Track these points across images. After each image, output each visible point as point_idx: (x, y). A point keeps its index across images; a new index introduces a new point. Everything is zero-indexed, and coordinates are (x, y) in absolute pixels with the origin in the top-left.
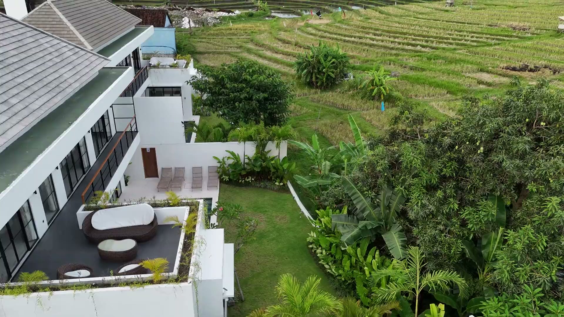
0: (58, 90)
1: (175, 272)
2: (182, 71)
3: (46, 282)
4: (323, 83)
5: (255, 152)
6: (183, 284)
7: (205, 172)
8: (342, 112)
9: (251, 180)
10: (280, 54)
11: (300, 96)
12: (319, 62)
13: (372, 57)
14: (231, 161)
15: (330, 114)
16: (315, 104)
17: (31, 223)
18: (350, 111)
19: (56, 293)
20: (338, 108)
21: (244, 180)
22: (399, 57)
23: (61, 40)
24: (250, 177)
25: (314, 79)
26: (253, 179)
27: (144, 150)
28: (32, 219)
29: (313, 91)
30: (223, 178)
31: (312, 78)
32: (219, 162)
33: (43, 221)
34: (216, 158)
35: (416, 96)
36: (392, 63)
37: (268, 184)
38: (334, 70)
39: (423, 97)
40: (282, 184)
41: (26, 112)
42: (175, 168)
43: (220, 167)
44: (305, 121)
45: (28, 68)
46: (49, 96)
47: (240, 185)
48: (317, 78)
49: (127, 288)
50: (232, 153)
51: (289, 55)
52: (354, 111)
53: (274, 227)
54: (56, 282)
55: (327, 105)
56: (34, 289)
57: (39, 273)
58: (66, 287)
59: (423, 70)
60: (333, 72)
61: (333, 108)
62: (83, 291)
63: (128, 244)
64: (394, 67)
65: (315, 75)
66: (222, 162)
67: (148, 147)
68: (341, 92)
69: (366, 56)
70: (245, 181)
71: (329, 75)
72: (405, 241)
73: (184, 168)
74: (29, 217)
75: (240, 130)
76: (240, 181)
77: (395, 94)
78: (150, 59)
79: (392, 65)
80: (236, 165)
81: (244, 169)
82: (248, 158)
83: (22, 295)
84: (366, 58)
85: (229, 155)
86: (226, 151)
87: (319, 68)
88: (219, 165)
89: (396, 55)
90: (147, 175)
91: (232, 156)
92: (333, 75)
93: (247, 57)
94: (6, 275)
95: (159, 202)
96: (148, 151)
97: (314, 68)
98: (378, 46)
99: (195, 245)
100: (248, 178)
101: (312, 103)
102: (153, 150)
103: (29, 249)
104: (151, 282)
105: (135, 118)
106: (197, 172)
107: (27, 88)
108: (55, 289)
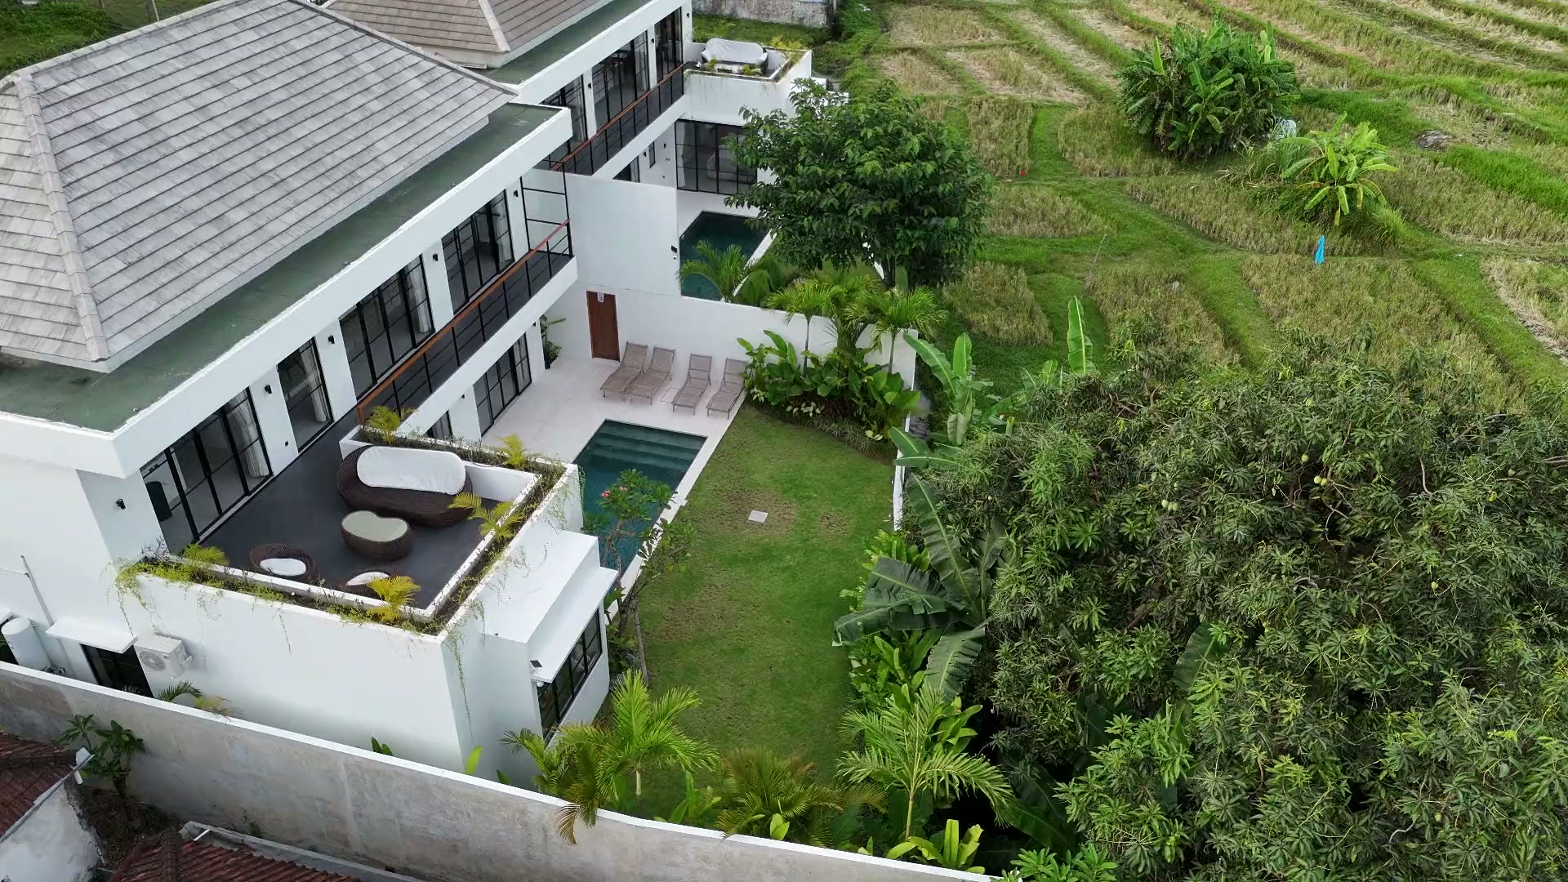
0: (346, 184)
1: (429, 611)
2: (765, 87)
3: (220, 569)
4: (1185, 144)
5: (835, 345)
6: (428, 638)
7: (718, 371)
8: (1200, 244)
9: (814, 412)
10: (1125, 24)
11: (1106, 175)
12: (1185, 78)
13: (1399, 68)
14: (773, 359)
15: (1161, 247)
16: (1134, 208)
17: (257, 445)
18: (1222, 246)
19: (229, 593)
20: (1191, 229)
21: (800, 407)
22: (1489, 83)
23: (407, 49)
24: (813, 404)
25: (1160, 130)
26: (818, 411)
27: (592, 296)
28: (260, 437)
29: (1150, 163)
30: (754, 393)
31: (1154, 124)
32: (750, 353)
33: (287, 444)
34: (743, 342)
35: (1454, 229)
36: (1453, 97)
37: (850, 430)
38: (1227, 111)
39: (1479, 236)
40: (879, 437)
41: (253, 241)
42: (655, 349)
43: (752, 366)
44: (1076, 255)
45: (298, 132)
46: (319, 201)
47: (787, 419)
48: (1169, 128)
49: (336, 618)
50: (777, 339)
51: (1149, 32)
52: (1235, 246)
53: (804, 541)
54: (238, 572)
55: (1165, 216)
56: (200, 577)
57: (212, 552)
58: (247, 587)
59: (1542, 138)
60: (1221, 117)
61: (1177, 229)
62: (269, 603)
63: (394, 529)
64: (1452, 112)
65: (1168, 118)
66: (758, 354)
67: (602, 291)
68: (1232, 180)
69: (1383, 63)
70: (800, 411)
71: (1208, 123)
72: (966, 665)
73: (673, 352)
74: (254, 435)
75: (805, 286)
76: (789, 408)
77: (1386, 214)
78: (705, 41)
79: (1449, 105)
80: (785, 367)
81: (797, 382)
82: (815, 360)
83: (178, 584)
84: (1378, 72)
85: (769, 342)
86: (766, 332)
87: (1182, 99)
88: (750, 360)
89: (1484, 71)
90: (597, 353)
91: (774, 346)
92: (1218, 126)
93: (1026, 26)
94: (190, 536)
95: (493, 452)
96: (601, 299)
97: (1166, 95)
98: (1445, 30)
99: (497, 563)
100: (808, 405)
101: (1128, 203)
102: (610, 299)
103: (247, 493)
104: (376, 618)
105: (568, 225)
106: (700, 364)
107: (275, 185)
108: (232, 585)
